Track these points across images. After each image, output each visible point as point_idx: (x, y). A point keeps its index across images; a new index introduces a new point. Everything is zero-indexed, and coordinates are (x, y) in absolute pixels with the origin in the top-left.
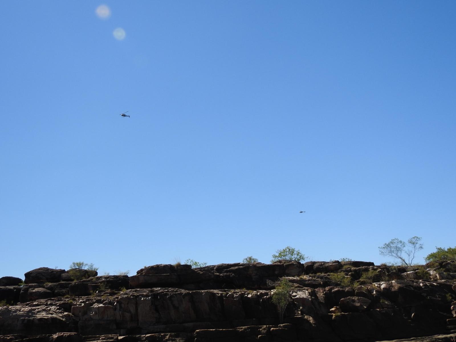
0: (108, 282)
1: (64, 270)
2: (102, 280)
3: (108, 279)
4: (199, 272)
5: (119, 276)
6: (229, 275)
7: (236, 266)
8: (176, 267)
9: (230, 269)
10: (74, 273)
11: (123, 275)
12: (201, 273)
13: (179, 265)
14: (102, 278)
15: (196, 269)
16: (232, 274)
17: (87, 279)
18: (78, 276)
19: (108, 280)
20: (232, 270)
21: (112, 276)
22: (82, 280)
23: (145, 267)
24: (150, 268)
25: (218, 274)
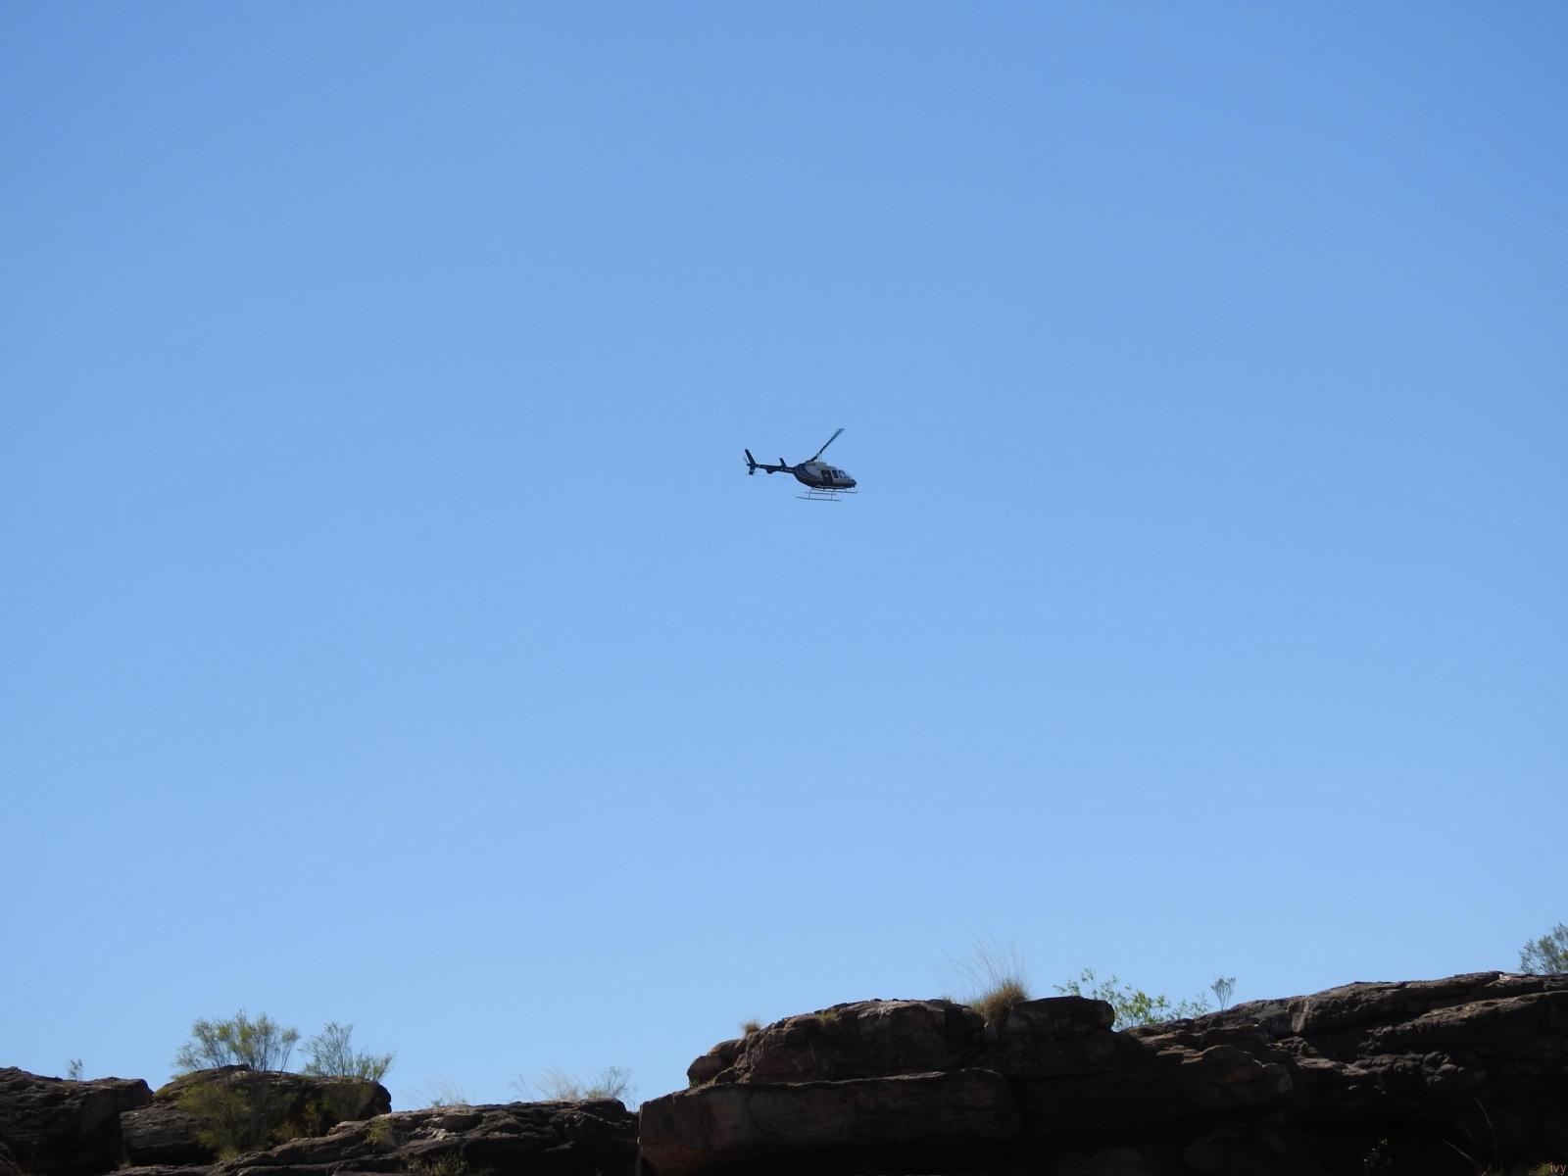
0: (477, 1153)
1: (141, 1084)
2: (425, 1142)
3: (473, 1135)
4: (1172, 1050)
5: (557, 1106)
6: (1417, 1069)
7: (1466, 1002)
8: (992, 1015)
9: (1419, 1022)
10: (214, 1105)
11: (582, 1096)
12: (1193, 1056)
13: (1012, 1005)
14: (425, 1127)
15: (1146, 1031)
16: (1435, 1063)
17: (319, 1140)
18: (246, 1121)
19: (478, 1140)
20: (1436, 1028)
21: (498, 1107)
22: (279, 1148)
23: (751, 1029)
24: (790, 1034)
25: (1324, 1063)
